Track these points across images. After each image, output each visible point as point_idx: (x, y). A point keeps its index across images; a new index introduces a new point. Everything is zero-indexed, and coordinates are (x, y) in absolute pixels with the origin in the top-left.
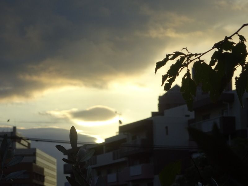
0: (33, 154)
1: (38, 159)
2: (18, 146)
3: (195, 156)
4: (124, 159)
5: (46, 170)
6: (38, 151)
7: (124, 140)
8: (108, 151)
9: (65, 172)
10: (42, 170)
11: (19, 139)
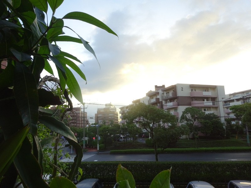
0: (116, 109)
1: (117, 110)
2: (112, 107)
6: (117, 108)
9: (120, 113)
11: (112, 105)
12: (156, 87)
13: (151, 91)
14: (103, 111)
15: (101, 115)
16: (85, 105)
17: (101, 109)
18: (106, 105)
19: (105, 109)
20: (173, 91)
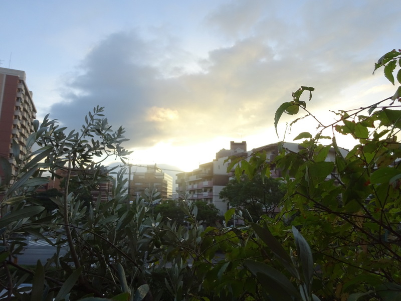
0: (163, 175)
1: (165, 177)
2: (157, 171)
3: (231, 179)
4: (201, 179)
5: (168, 182)
6: (165, 174)
7: (201, 171)
8: (194, 175)
9: (176, 183)
10: (166, 182)
11: (158, 169)
12: (233, 144)
13: (224, 149)
14: (144, 177)
15: (139, 184)
16: (132, 168)
17: (141, 174)
18: (148, 167)
19: (146, 174)
20: (273, 153)
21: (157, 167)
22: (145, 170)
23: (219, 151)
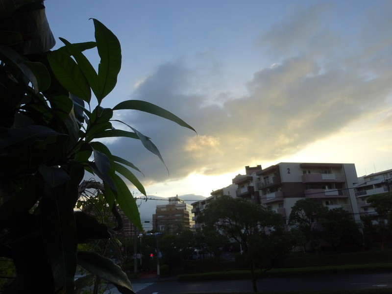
0: (185, 206)
1: (187, 208)
2: (179, 202)
5: (189, 212)
6: (187, 204)
9: (192, 213)
11: (179, 200)
12: (248, 168)
13: (239, 175)
14: (165, 209)
15: (162, 217)
17: (163, 207)
18: (170, 200)
19: (168, 206)
20: (275, 174)
21: (179, 198)
22: (167, 203)
23: (235, 177)
